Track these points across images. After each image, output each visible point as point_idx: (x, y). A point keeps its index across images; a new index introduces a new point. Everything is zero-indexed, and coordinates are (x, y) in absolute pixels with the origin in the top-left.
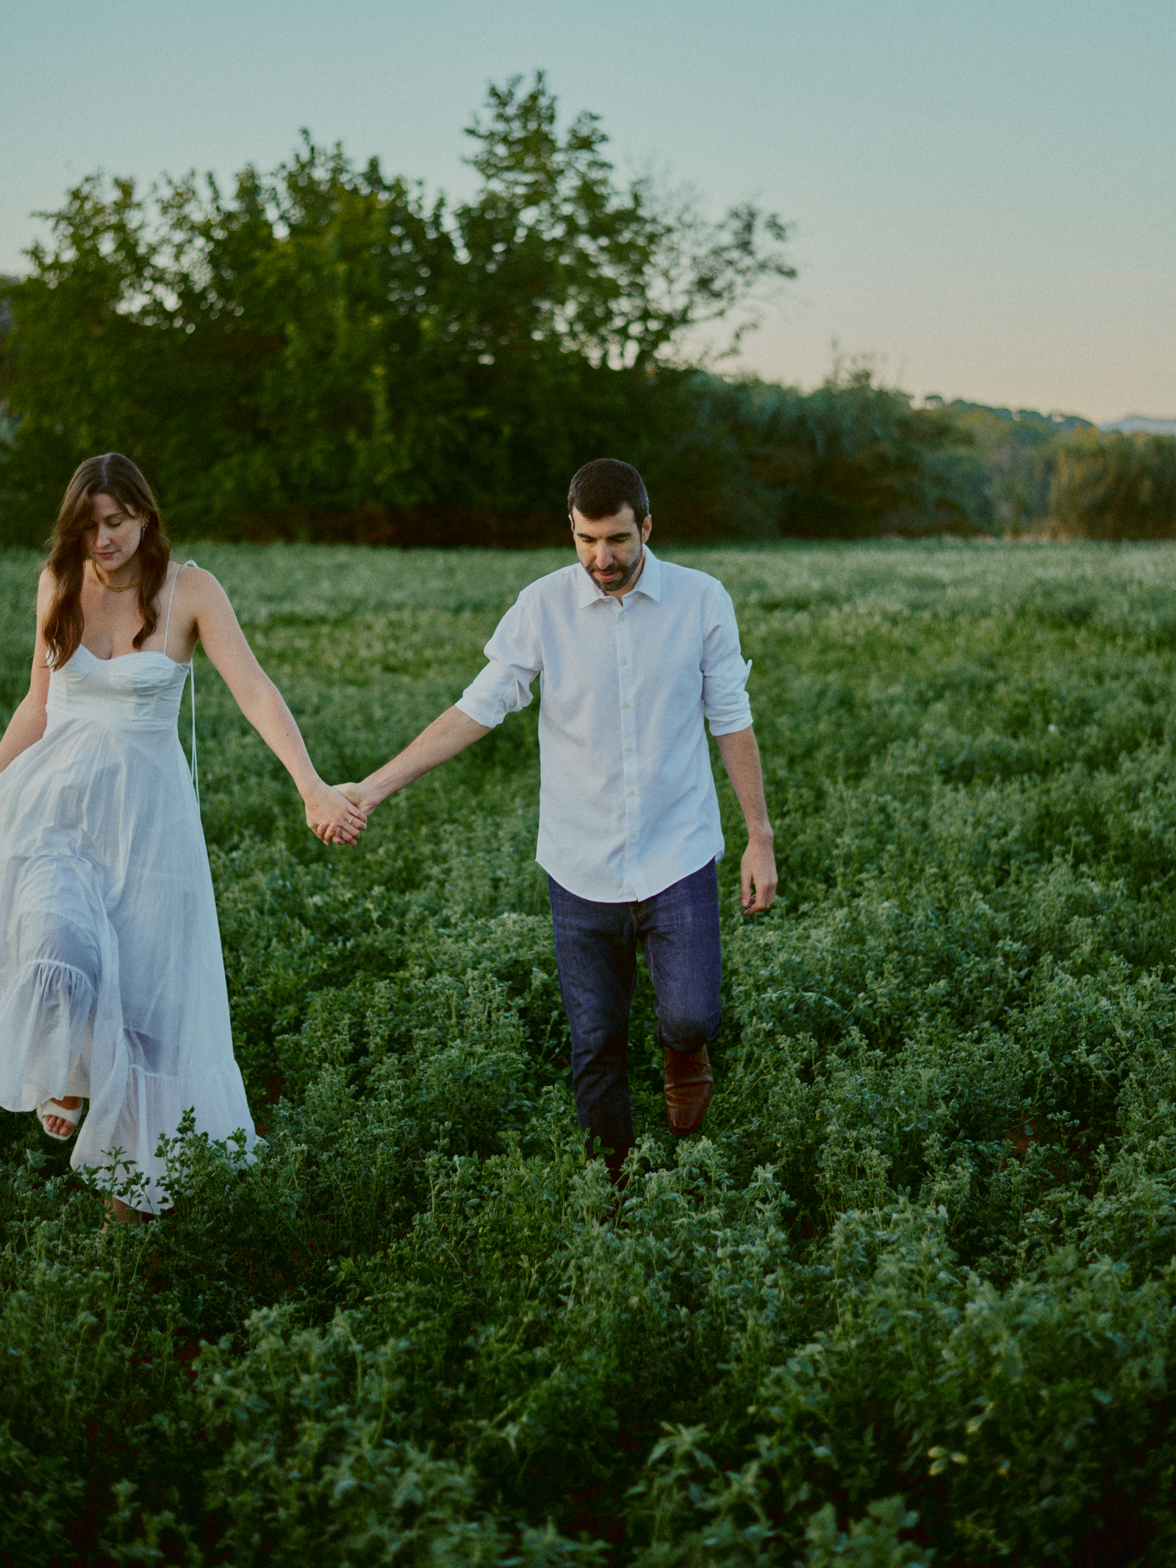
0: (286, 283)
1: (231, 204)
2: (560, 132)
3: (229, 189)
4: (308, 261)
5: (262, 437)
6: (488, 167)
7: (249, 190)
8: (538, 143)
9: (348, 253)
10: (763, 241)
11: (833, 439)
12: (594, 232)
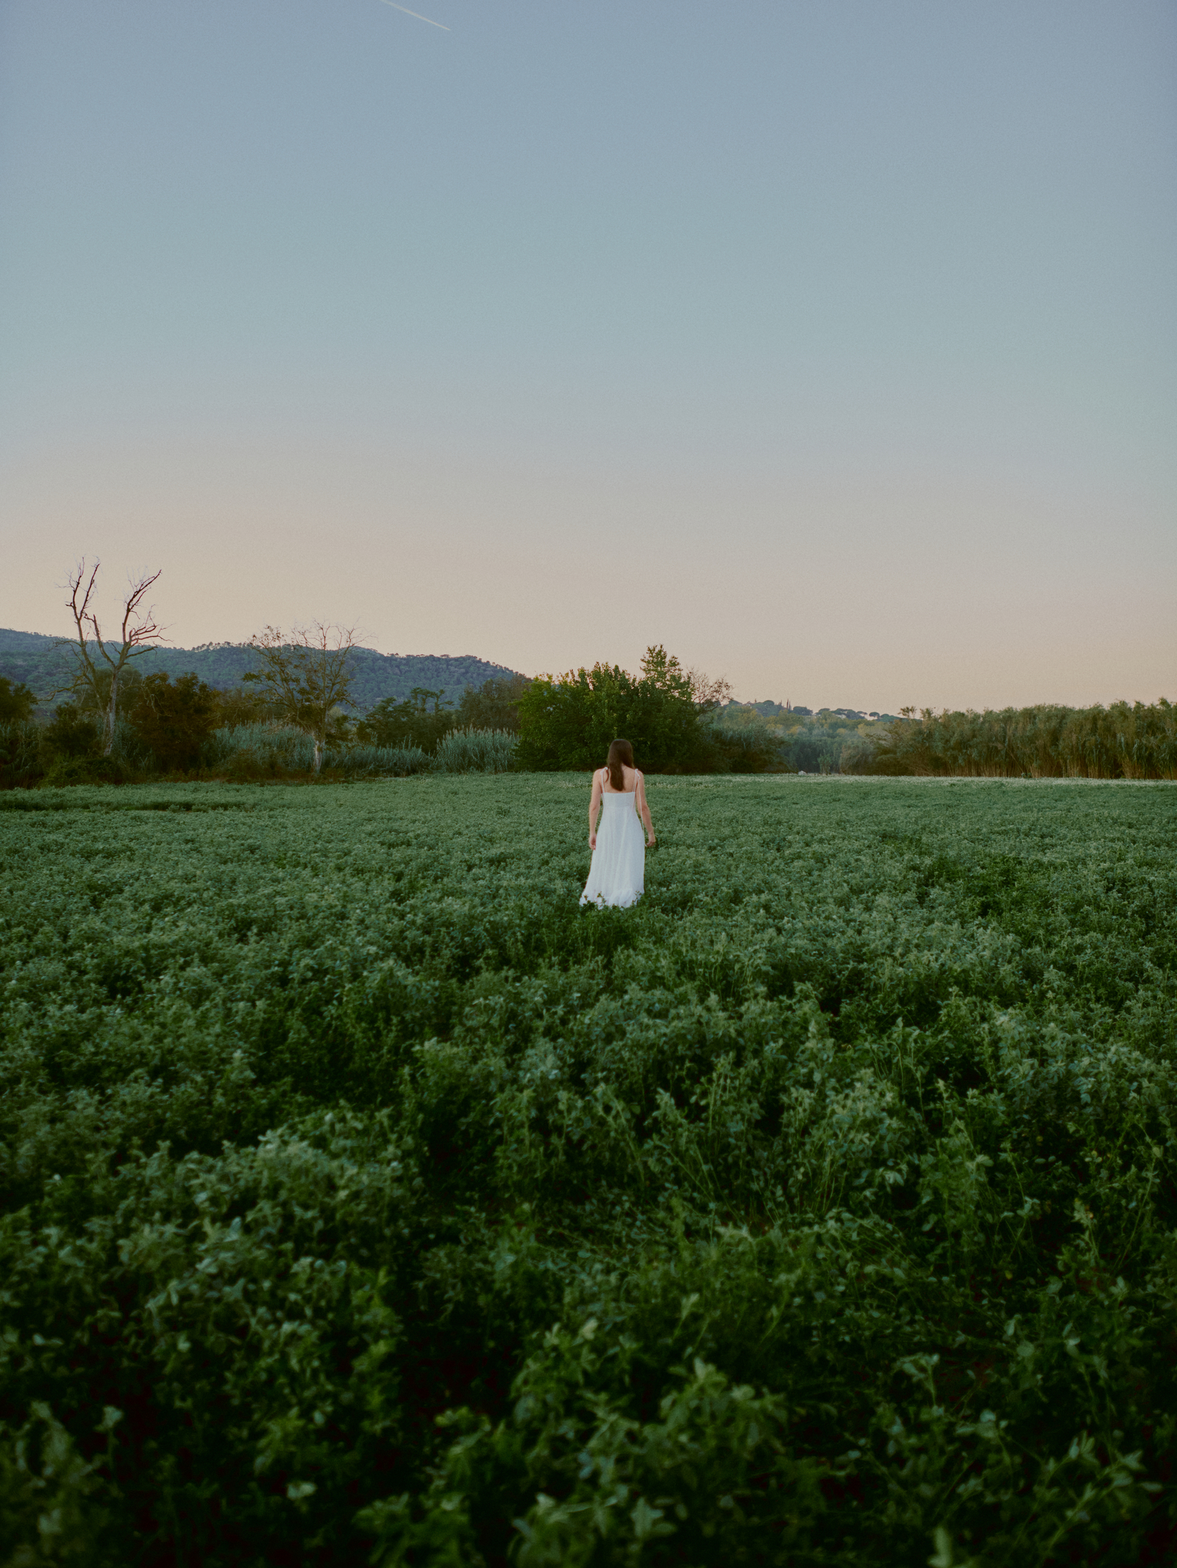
0: (592, 704)
1: (577, 678)
2: (667, 660)
3: (576, 673)
4: (598, 699)
5: (586, 744)
6: (647, 671)
7: (582, 674)
8: (662, 663)
9: (608, 696)
10: (724, 689)
11: (749, 745)
12: (675, 688)
